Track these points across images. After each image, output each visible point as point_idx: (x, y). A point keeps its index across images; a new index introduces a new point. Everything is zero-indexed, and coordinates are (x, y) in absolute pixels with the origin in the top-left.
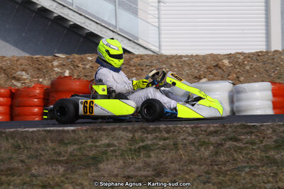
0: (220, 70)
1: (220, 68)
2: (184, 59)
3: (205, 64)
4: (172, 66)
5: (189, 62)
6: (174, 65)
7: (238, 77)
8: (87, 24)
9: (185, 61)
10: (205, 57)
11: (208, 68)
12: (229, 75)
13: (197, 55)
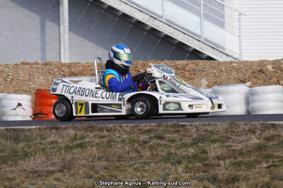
0: (263, 75)
1: (263, 72)
2: (234, 64)
3: (251, 69)
4: (221, 71)
5: (237, 67)
6: (223, 70)
7: (278, 81)
8: (175, 34)
9: (233, 67)
10: (252, 63)
11: (253, 72)
12: (270, 79)
13: (246, 62)
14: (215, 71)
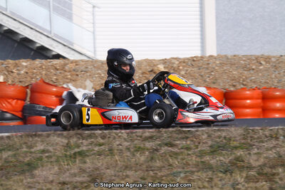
1: (155, 73)
3: (140, 69)
10: (140, 63)
11: (143, 73)
14: (100, 71)
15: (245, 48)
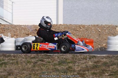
3: (31, 29)
4: (17, 29)
5: (24, 28)
13: (28, 25)
15: (75, 22)
